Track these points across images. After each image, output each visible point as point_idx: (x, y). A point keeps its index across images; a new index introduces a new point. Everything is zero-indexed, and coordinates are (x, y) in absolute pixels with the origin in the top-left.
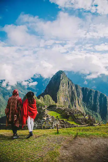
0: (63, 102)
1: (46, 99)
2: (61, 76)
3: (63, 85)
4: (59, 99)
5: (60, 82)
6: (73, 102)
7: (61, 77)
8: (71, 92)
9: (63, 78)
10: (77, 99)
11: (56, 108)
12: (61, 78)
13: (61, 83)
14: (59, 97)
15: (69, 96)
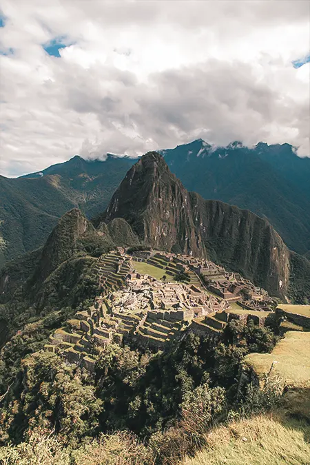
0: (159, 238)
1: (117, 231)
2: (153, 168)
3: (159, 193)
4: (148, 229)
5: (152, 186)
6: (184, 238)
7: (155, 170)
8: (178, 210)
9: (159, 175)
10: (193, 231)
11: (149, 254)
12: (155, 174)
13: (154, 186)
14: (147, 224)
15: (172, 222)
